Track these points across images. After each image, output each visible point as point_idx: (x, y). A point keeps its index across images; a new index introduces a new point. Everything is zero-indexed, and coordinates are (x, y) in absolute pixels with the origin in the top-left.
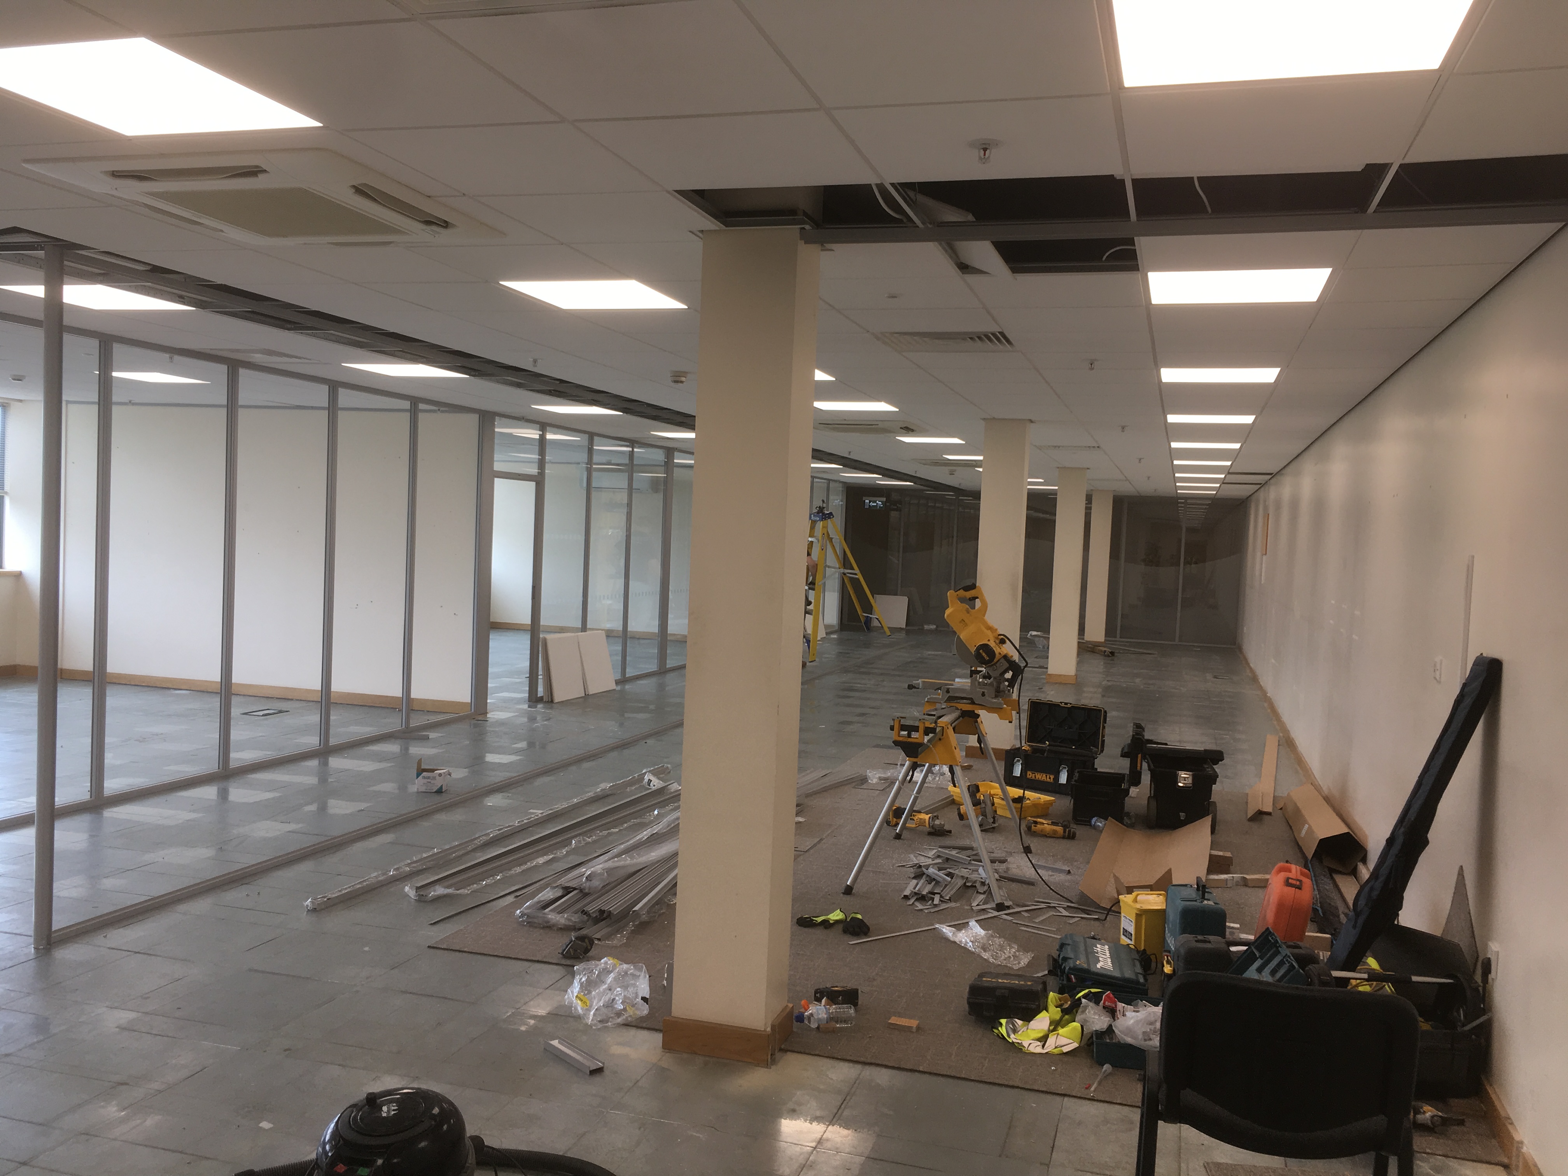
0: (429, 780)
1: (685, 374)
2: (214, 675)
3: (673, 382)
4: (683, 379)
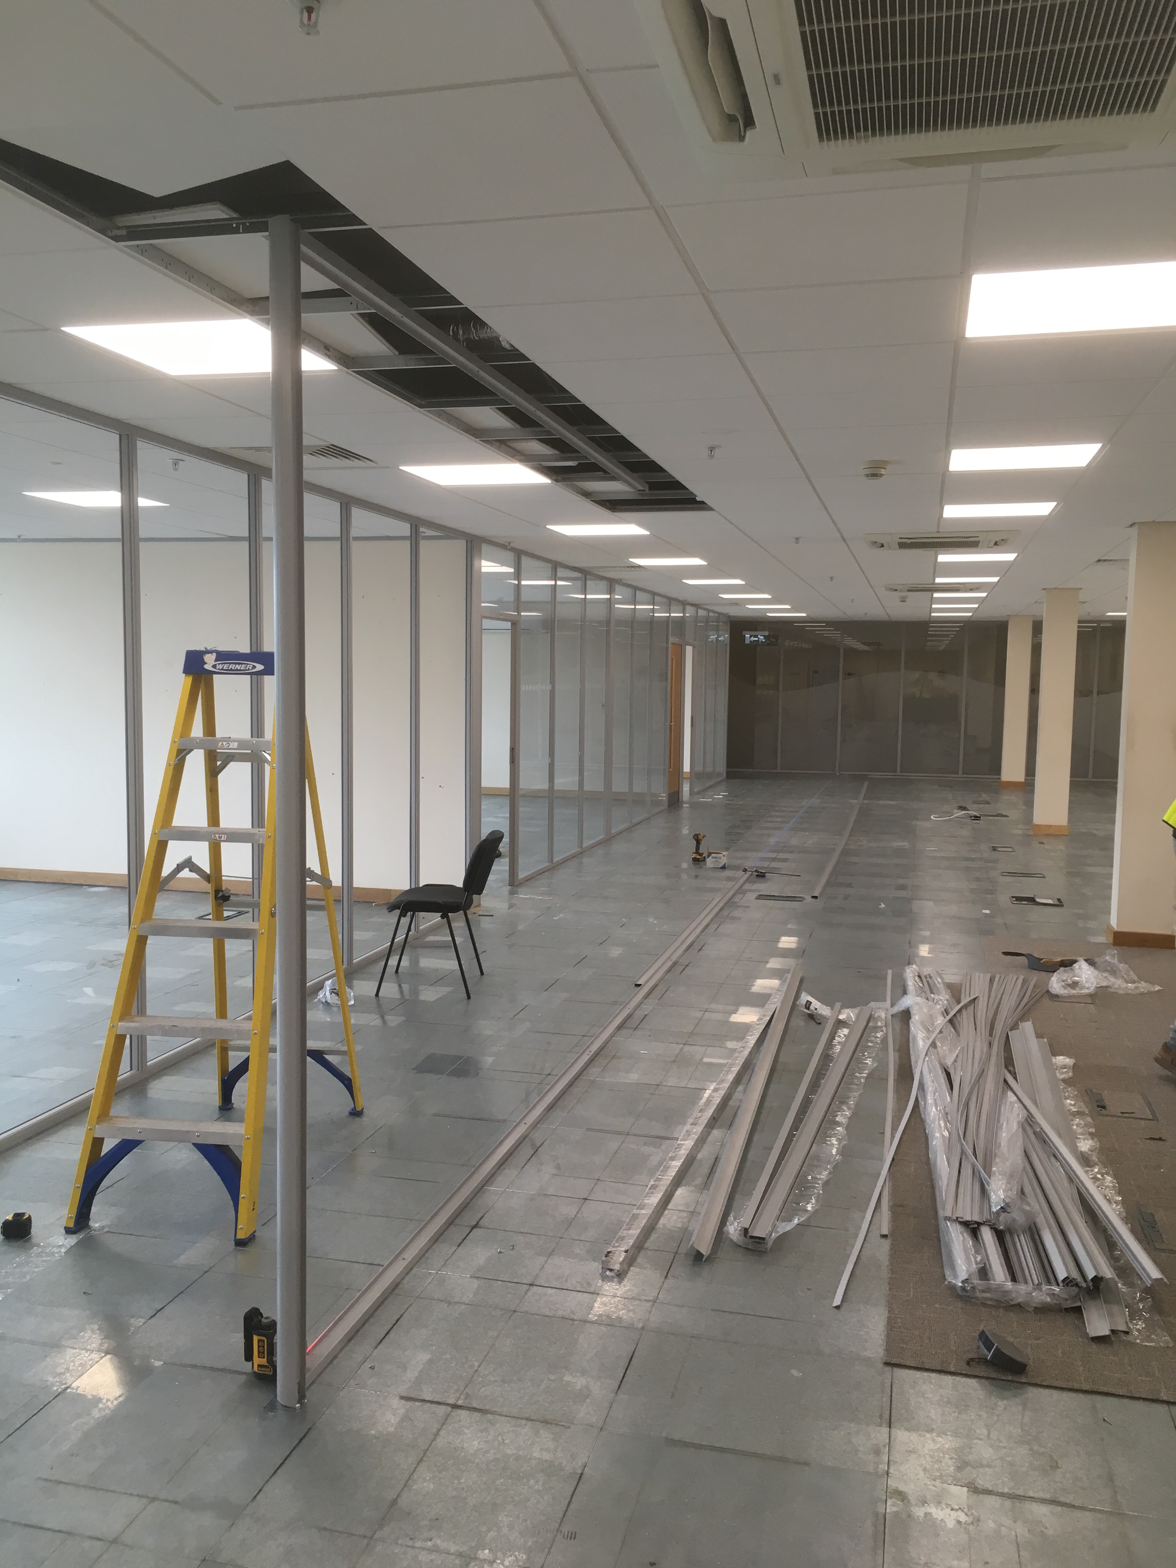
1: (881, 463)
3: (867, 475)
4: (883, 471)
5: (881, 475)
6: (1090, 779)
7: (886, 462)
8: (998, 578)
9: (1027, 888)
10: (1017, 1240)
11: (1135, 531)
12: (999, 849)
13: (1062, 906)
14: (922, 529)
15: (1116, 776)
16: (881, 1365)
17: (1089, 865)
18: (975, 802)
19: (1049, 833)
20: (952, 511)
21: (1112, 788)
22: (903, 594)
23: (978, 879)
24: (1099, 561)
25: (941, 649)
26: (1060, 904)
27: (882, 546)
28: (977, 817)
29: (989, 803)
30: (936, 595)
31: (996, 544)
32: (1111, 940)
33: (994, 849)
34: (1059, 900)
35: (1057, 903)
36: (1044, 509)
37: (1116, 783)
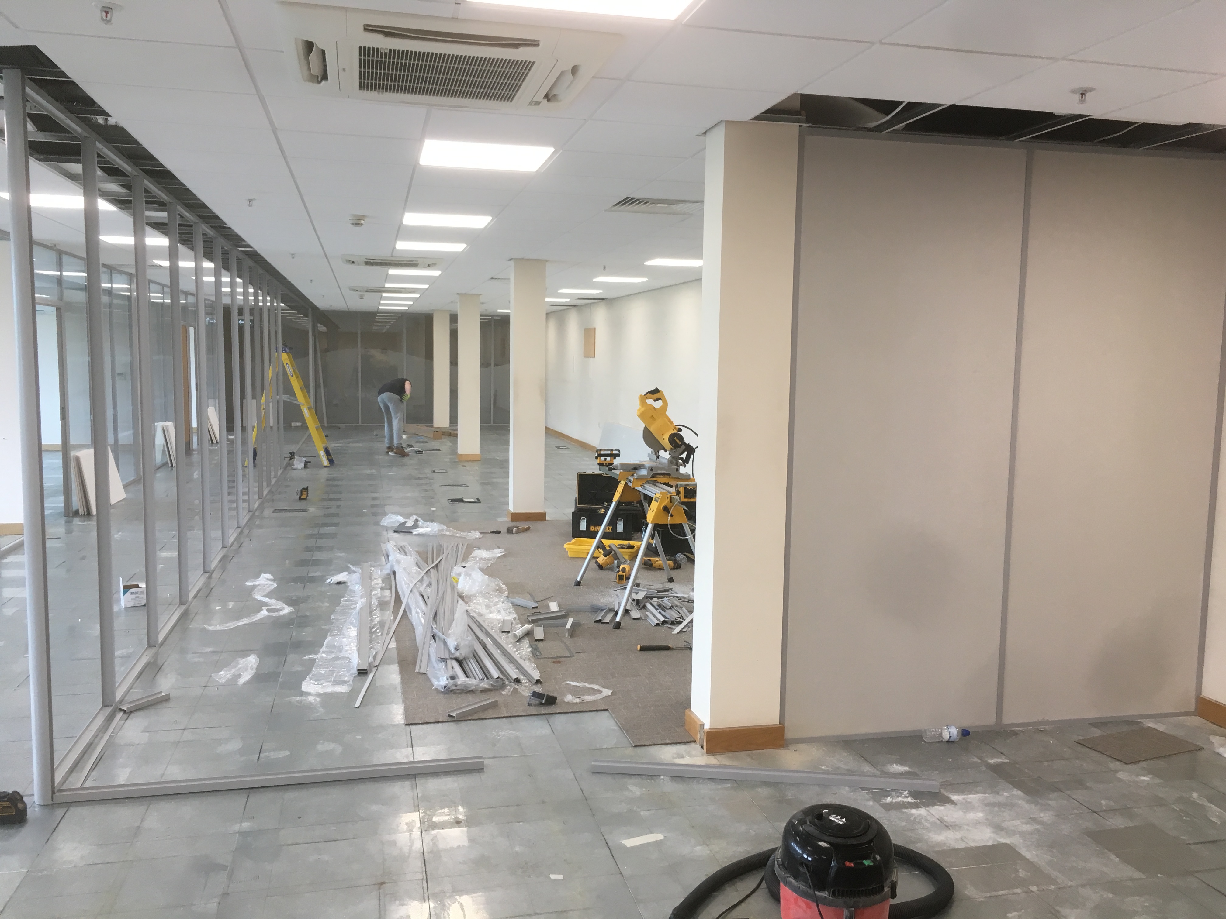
0: (137, 595)
1: (362, 217)
3: (353, 224)
4: (363, 222)
5: (362, 224)
6: (492, 424)
7: (364, 216)
8: (428, 286)
9: (457, 493)
10: (469, 664)
11: (512, 263)
12: (436, 471)
13: (480, 502)
14: (381, 253)
15: (509, 423)
16: (404, 726)
17: (495, 478)
18: (417, 442)
19: (468, 460)
20: (402, 245)
21: (506, 429)
22: (362, 293)
23: (426, 490)
24: (492, 278)
25: (384, 331)
26: (478, 501)
27: (353, 262)
28: (419, 451)
29: (427, 442)
30: (384, 295)
31: (429, 266)
32: (510, 519)
33: (434, 471)
34: (478, 499)
35: (476, 501)
36: (459, 247)
37: (509, 426)
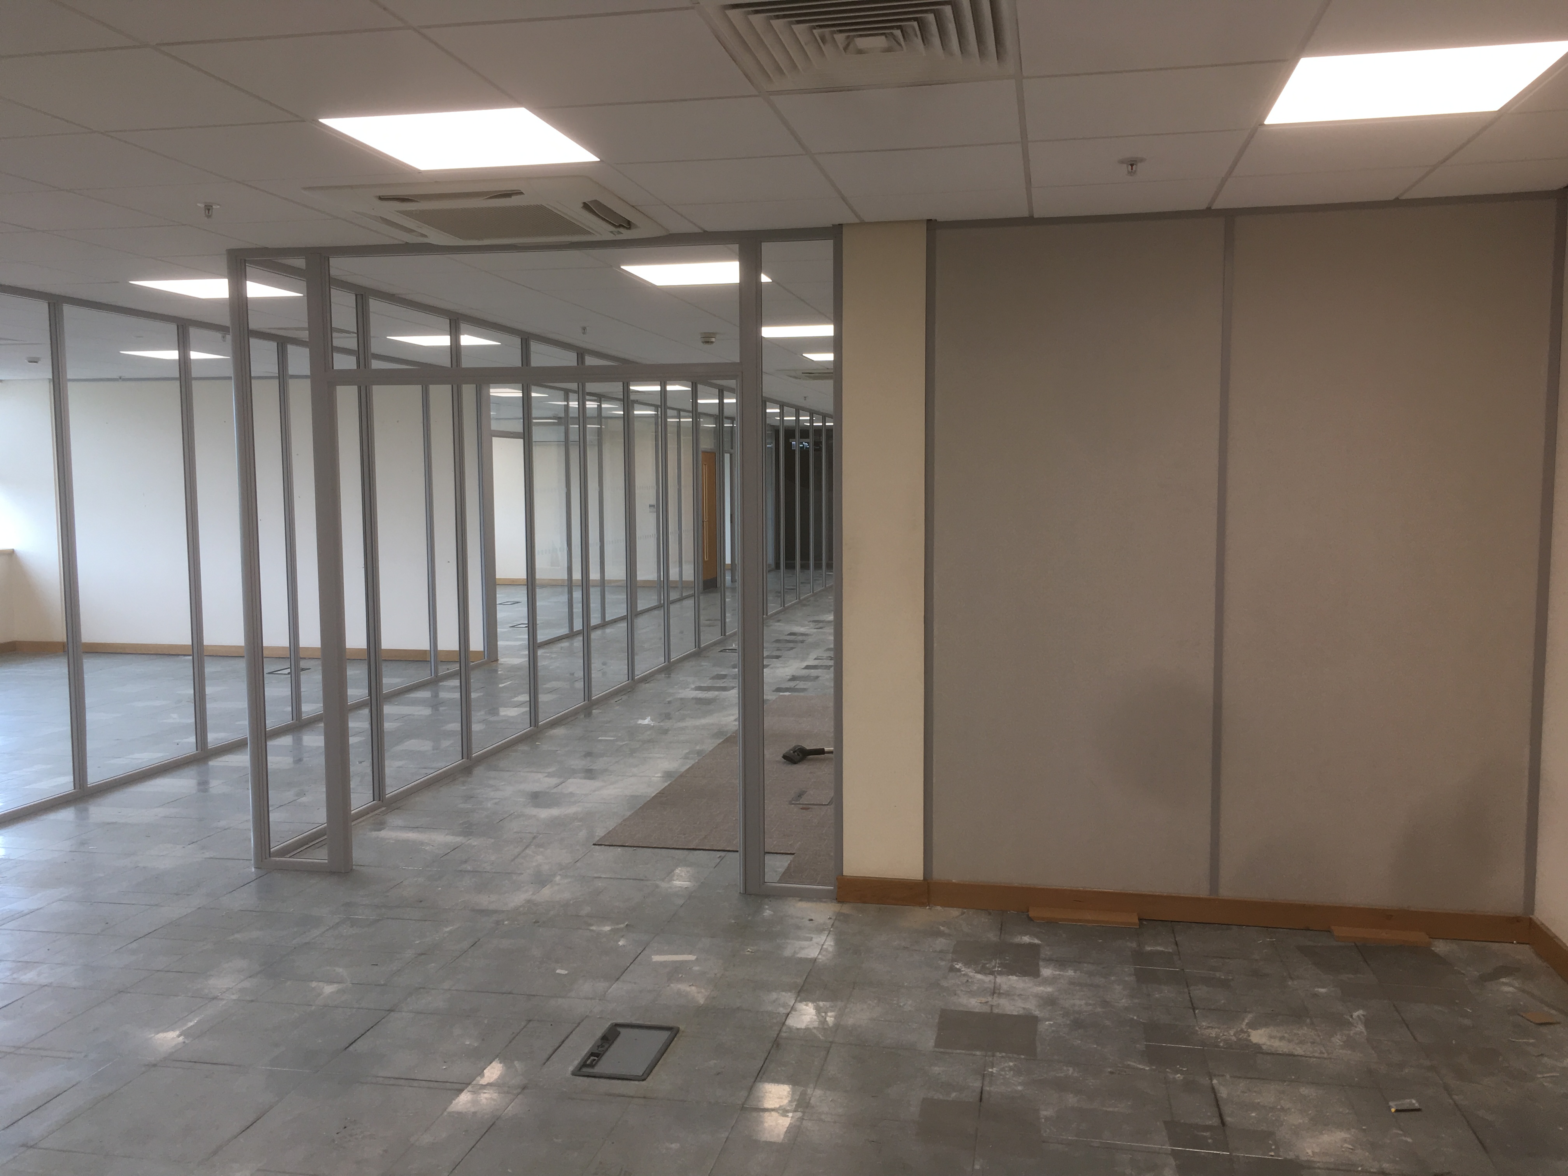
1: (713, 335)
2: (184, 638)
5: (712, 342)
